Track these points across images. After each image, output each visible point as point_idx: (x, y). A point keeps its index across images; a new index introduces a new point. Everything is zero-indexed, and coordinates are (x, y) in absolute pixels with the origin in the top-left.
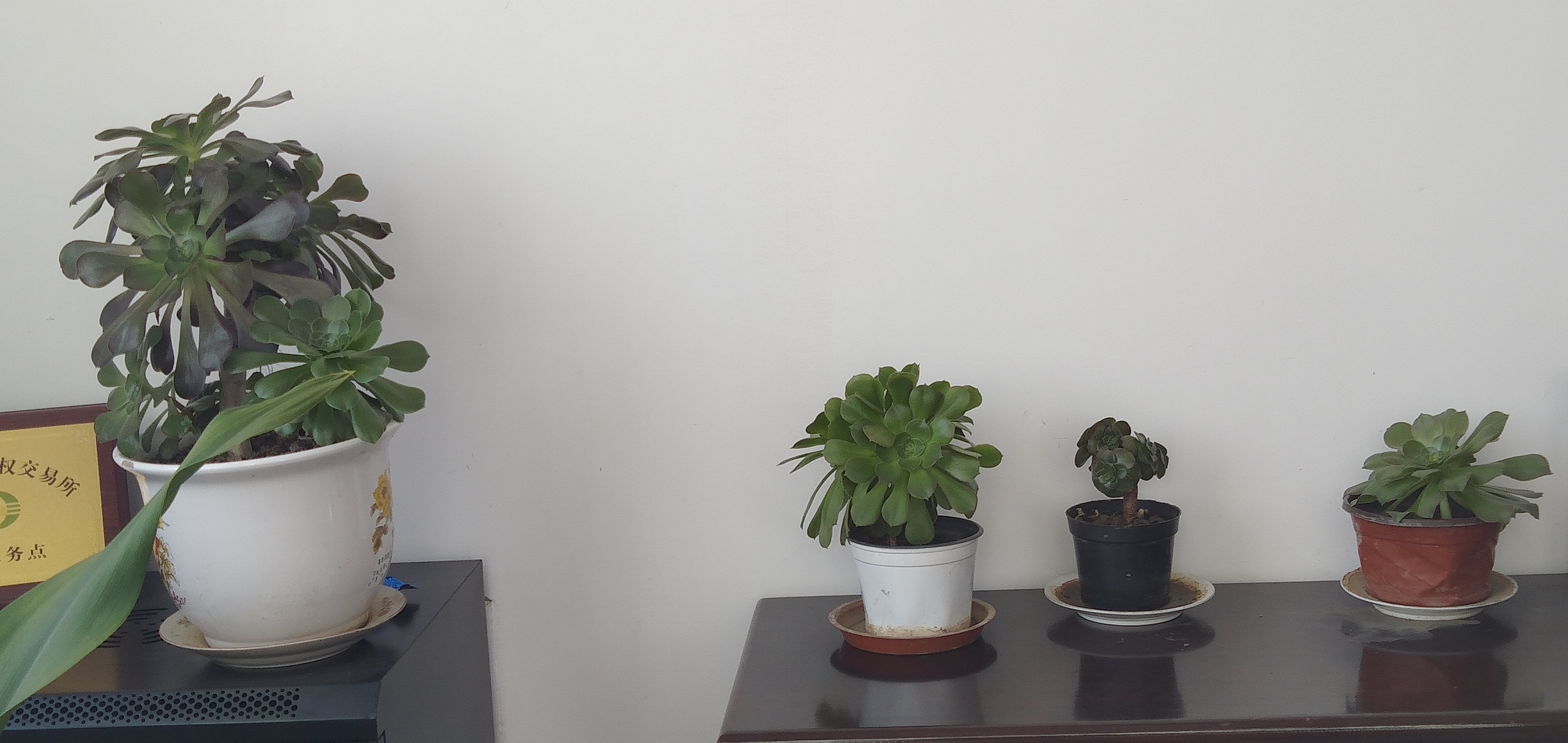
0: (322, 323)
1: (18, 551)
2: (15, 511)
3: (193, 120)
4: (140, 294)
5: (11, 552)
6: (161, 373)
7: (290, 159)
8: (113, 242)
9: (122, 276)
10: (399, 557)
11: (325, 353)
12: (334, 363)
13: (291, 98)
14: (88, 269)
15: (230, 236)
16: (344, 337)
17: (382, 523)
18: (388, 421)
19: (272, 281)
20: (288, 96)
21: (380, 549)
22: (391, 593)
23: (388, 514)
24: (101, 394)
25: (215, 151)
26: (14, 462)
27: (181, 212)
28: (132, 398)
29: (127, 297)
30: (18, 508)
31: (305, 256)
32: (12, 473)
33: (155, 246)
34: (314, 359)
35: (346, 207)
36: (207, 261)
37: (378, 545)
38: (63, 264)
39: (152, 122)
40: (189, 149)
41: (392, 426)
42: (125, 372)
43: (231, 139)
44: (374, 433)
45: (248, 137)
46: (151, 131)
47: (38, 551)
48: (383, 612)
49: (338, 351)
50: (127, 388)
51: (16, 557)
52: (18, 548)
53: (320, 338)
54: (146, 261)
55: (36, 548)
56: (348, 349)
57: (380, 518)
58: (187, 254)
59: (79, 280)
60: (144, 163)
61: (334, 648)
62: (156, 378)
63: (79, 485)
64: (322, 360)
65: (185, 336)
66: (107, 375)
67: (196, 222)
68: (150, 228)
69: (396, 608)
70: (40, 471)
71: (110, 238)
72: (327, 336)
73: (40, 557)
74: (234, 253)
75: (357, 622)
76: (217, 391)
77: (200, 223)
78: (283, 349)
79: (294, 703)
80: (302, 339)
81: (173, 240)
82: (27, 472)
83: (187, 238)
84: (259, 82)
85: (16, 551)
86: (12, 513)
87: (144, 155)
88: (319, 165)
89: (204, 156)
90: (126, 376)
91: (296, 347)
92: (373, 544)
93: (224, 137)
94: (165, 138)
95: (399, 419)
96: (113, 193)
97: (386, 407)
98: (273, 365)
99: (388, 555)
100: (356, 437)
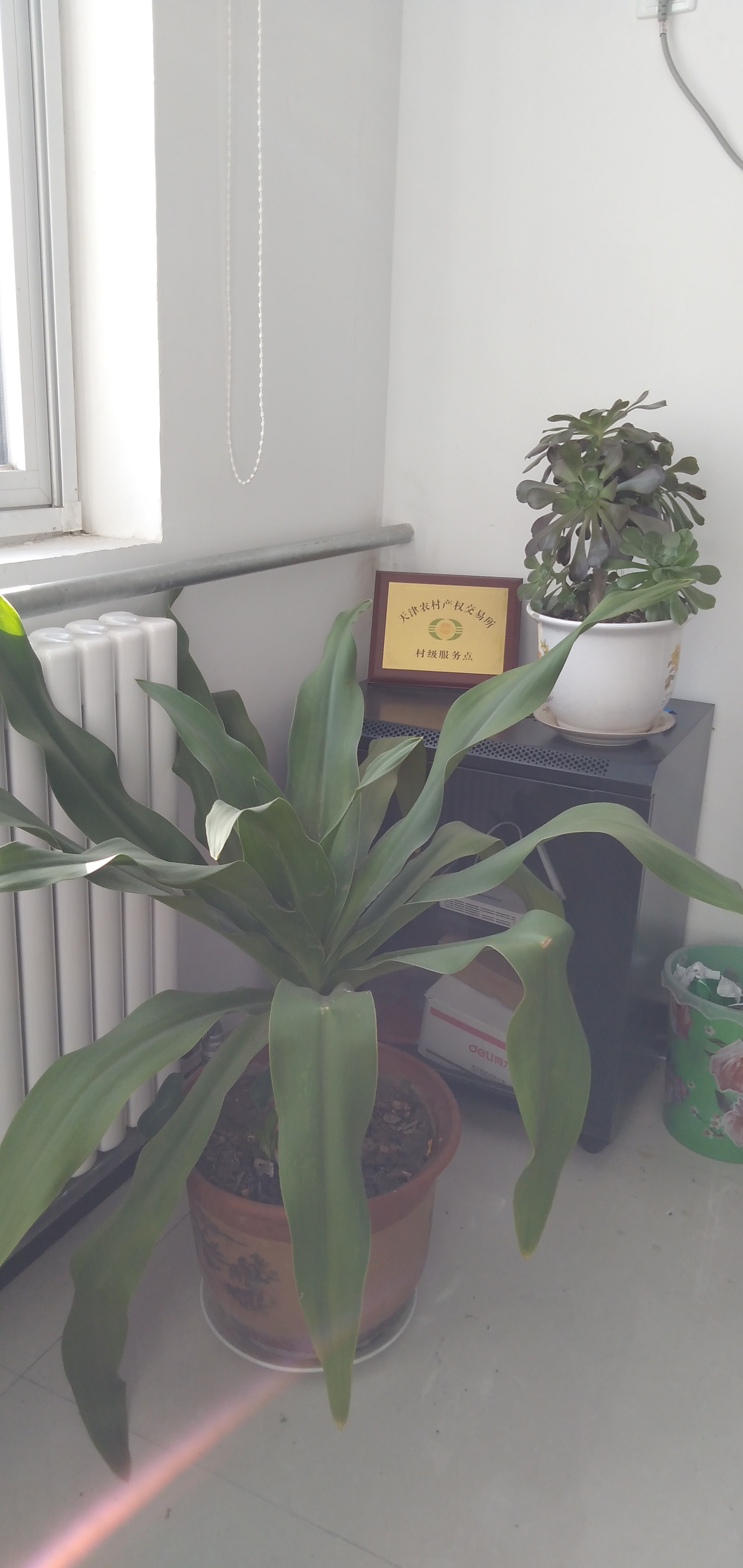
0: (661, 547)
1: (459, 654)
2: (460, 631)
3: (605, 414)
4: (559, 516)
5: (454, 654)
6: (561, 565)
7: (656, 445)
8: (546, 483)
9: (551, 504)
10: (675, 696)
11: (661, 566)
12: (668, 573)
13: (666, 405)
14: (533, 498)
15: (620, 486)
16: (673, 558)
17: (672, 673)
18: (689, 613)
19: (636, 518)
20: (664, 403)
21: (668, 688)
22: (666, 714)
23: (675, 669)
24: (523, 573)
25: (614, 434)
26: (463, 604)
27: (591, 469)
28: (543, 578)
29: (551, 516)
30: (461, 630)
31: (656, 505)
32: (461, 610)
33: (572, 488)
34: (654, 568)
35: (683, 478)
36: (602, 502)
37: (667, 686)
38: (518, 494)
39: (580, 414)
40: (598, 432)
41: (691, 616)
42: (541, 562)
43: (624, 428)
44: (681, 619)
45: (635, 427)
46: (579, 418)
47: (468, 656)
48: (660, 725)
49: (670, 566)
50: (541, 571)
51: (457, 658)
52: (458, 653)
53: (659, 557)
54: (565, 497)
55: (468, 654)
56: (676, 565)
57: (672, 670)
58: (590, 496)
59: (527, 503)
60: (575, 437)
61: (632, 741)
62: (558, 568)
63: (495, 622)
64: (659, 570)
65: (580, 546)
66: (530, 562)
67: (598, 477)
68: (569, 477)
69: (668, 726)
70: (476, 611)
71: (544, 480)
72: (663, 556)
73: (469, 659)
74: (619, 498)
75: (646, 728)
76: (590, 580)
77: (600, 477)
78: (636, 560)
79: (605, 767)
80: (648, 555)
81: (583, 486)
82: (469, 611)
83: (592, 486)
84: (646, 394)
85: (457, 654)
86: (458, 633)
87: (574, 432)
88: (671, 449)
89: (605, 437)
90: (541, 564)
91: (645, 560)
92: (665, 685)
93: (620, 426)
94: (585, 424)
95: (695, 613)
96: (552, 453)
97: (689, 603)
98: (625, 569)
99: (671, 693)
100: (670, 619)
